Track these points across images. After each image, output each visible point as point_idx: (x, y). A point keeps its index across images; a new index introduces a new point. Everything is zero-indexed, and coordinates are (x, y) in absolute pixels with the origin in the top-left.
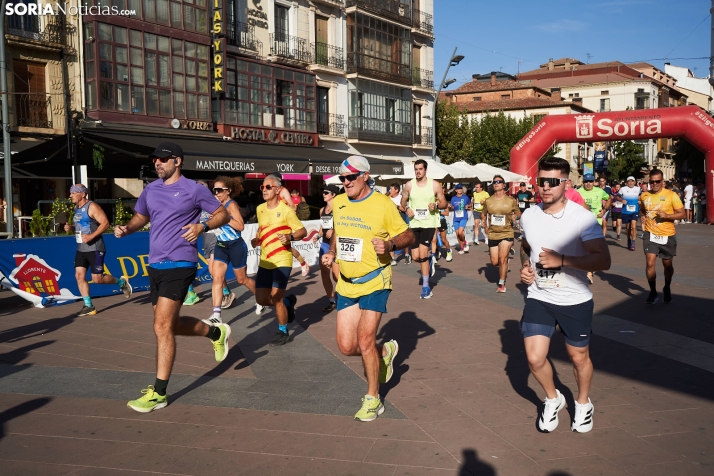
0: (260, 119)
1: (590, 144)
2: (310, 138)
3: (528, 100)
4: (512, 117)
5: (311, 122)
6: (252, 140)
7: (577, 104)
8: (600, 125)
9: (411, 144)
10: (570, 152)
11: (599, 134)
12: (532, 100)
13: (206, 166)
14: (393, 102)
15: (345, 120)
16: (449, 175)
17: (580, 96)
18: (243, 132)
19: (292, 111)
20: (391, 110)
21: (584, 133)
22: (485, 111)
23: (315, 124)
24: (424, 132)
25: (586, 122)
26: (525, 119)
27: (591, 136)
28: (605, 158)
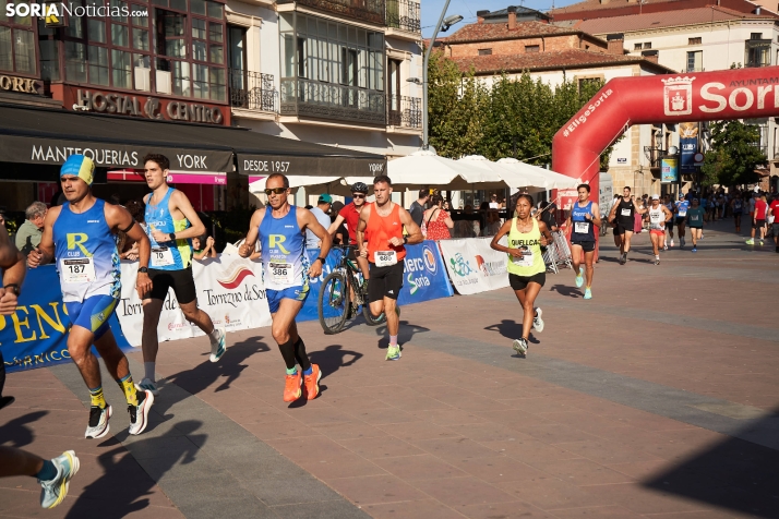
0: (128, 78)
1: (671, 127)
2: (216, 113)
3: (569, 54)
4: (544, 82)
5: (218, 85)
6: (115, 112)
7: (650, 59)
8: (705, 93)
9: (385, 127)
10: (638, 140)
11: (703, 108)
12: (576, 55)
13: (50, 155)
14: (354, 54)
15: (276, 84)
16: (459, 177)
17: (654, 47)
18: (99, 99)
19: (185, 65)
20: (351, 68)
21: (678, 107)
22: (499, 73)
23: (225, 89)
24: (404, 105)
25: (681, 87)
26: (565, 87)
27: (689, 111)
28: (697, 151)
